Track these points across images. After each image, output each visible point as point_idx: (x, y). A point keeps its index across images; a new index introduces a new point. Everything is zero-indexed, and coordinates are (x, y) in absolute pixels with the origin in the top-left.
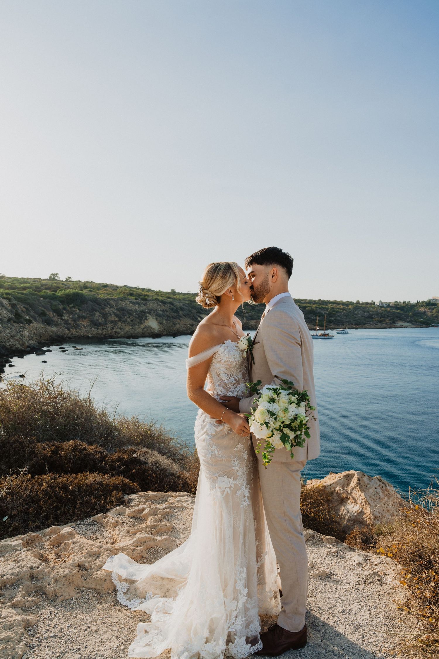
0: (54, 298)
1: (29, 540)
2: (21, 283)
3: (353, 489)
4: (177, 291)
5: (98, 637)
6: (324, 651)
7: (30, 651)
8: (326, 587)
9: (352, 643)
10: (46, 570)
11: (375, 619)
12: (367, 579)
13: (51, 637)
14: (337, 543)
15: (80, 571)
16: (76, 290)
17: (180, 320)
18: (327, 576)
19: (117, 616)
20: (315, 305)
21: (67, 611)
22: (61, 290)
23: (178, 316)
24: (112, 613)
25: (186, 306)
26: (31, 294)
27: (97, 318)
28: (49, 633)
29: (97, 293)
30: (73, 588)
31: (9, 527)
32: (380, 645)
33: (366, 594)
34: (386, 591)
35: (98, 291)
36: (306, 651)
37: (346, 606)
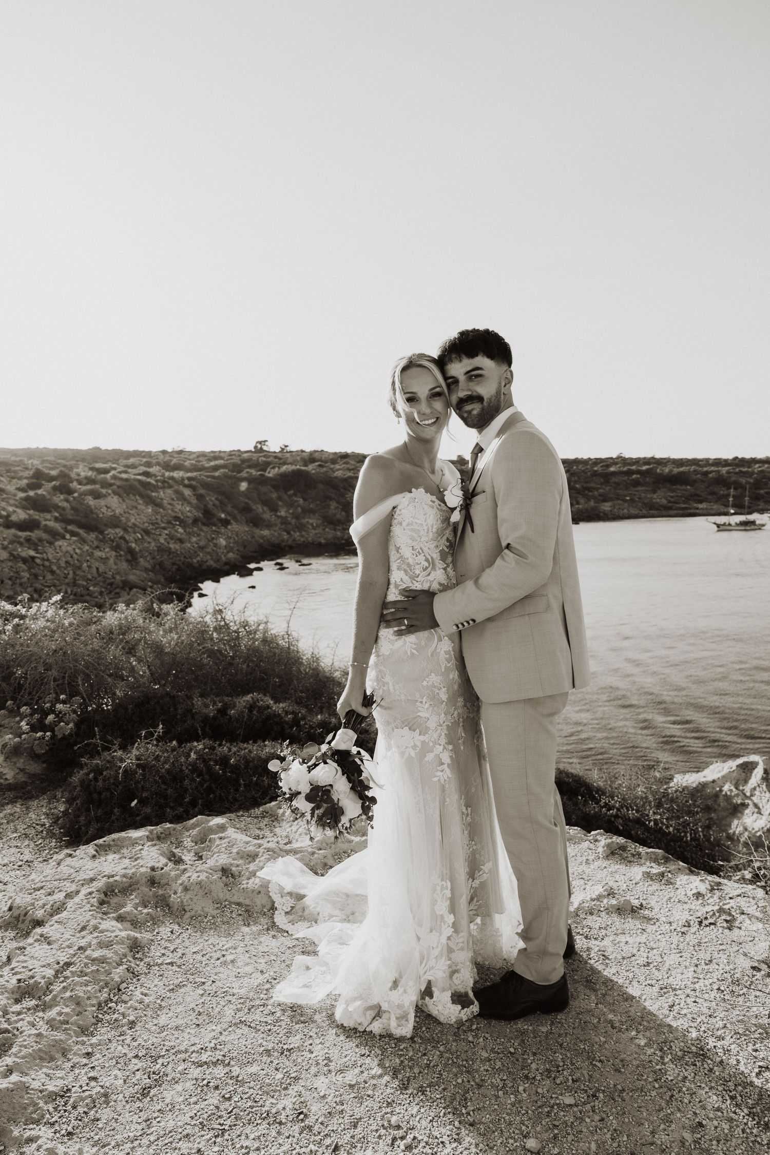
0: (261, 481)
1: (161, 833)
2: (210, 460)
3: (755, 789)
5: (234, 970)
6: (596, 1021)
7: (131, 979)
8: (626, 925)
9: (650, 1013)
10: (173, 873)
11: (702, 980)
12: (706, 918)
13: (166, 964)
14: (667, 860)
15: (224, 878)
16: (298, 467)
18: (632, 909)
19: (269, 943)
20: (727, 468)
21: (196, 932)
22: (274, 468)
24: (262, 939)
26: (226, 476)
27: (334, 512)
28: (165, 958)
29: (332, 469)
30: (211, 901)
31: (138, 815)
32: (699, 1020)
33: (697, 941)
34: (735, 939)
35: (332, 466)
36: (563, 1017)
37: (654, 957)
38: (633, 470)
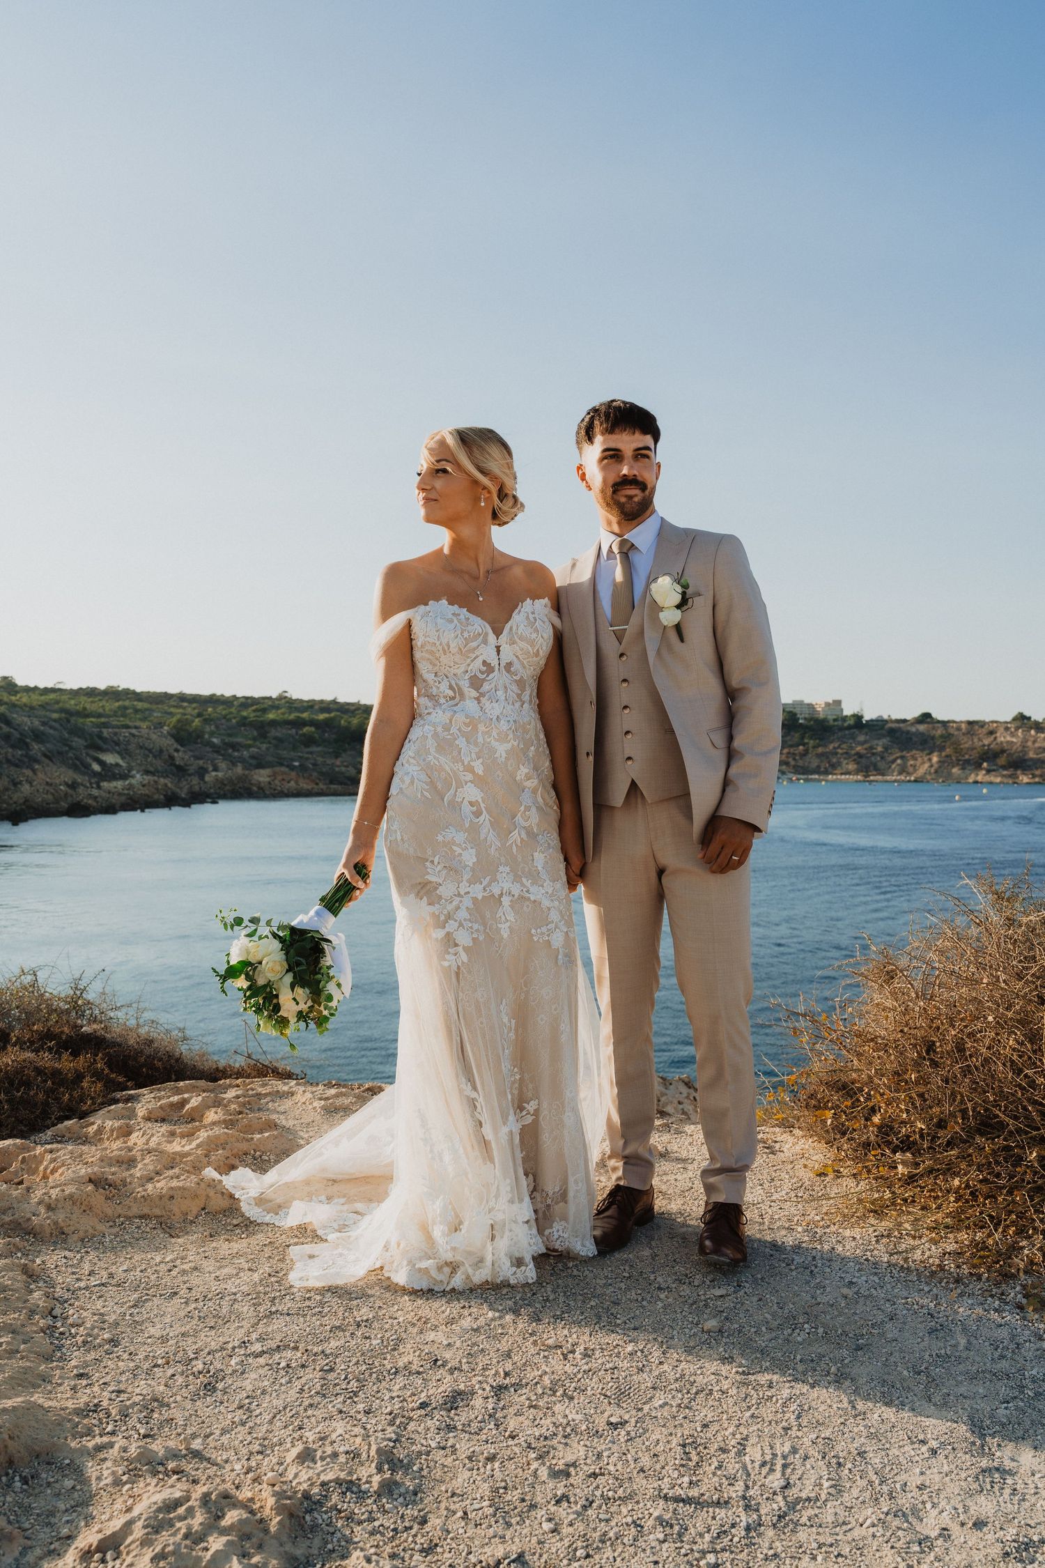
4: (20, 682)
17: (34, 771)
23: (26, 760)
25: (51, 727)
38: (303, 719)
